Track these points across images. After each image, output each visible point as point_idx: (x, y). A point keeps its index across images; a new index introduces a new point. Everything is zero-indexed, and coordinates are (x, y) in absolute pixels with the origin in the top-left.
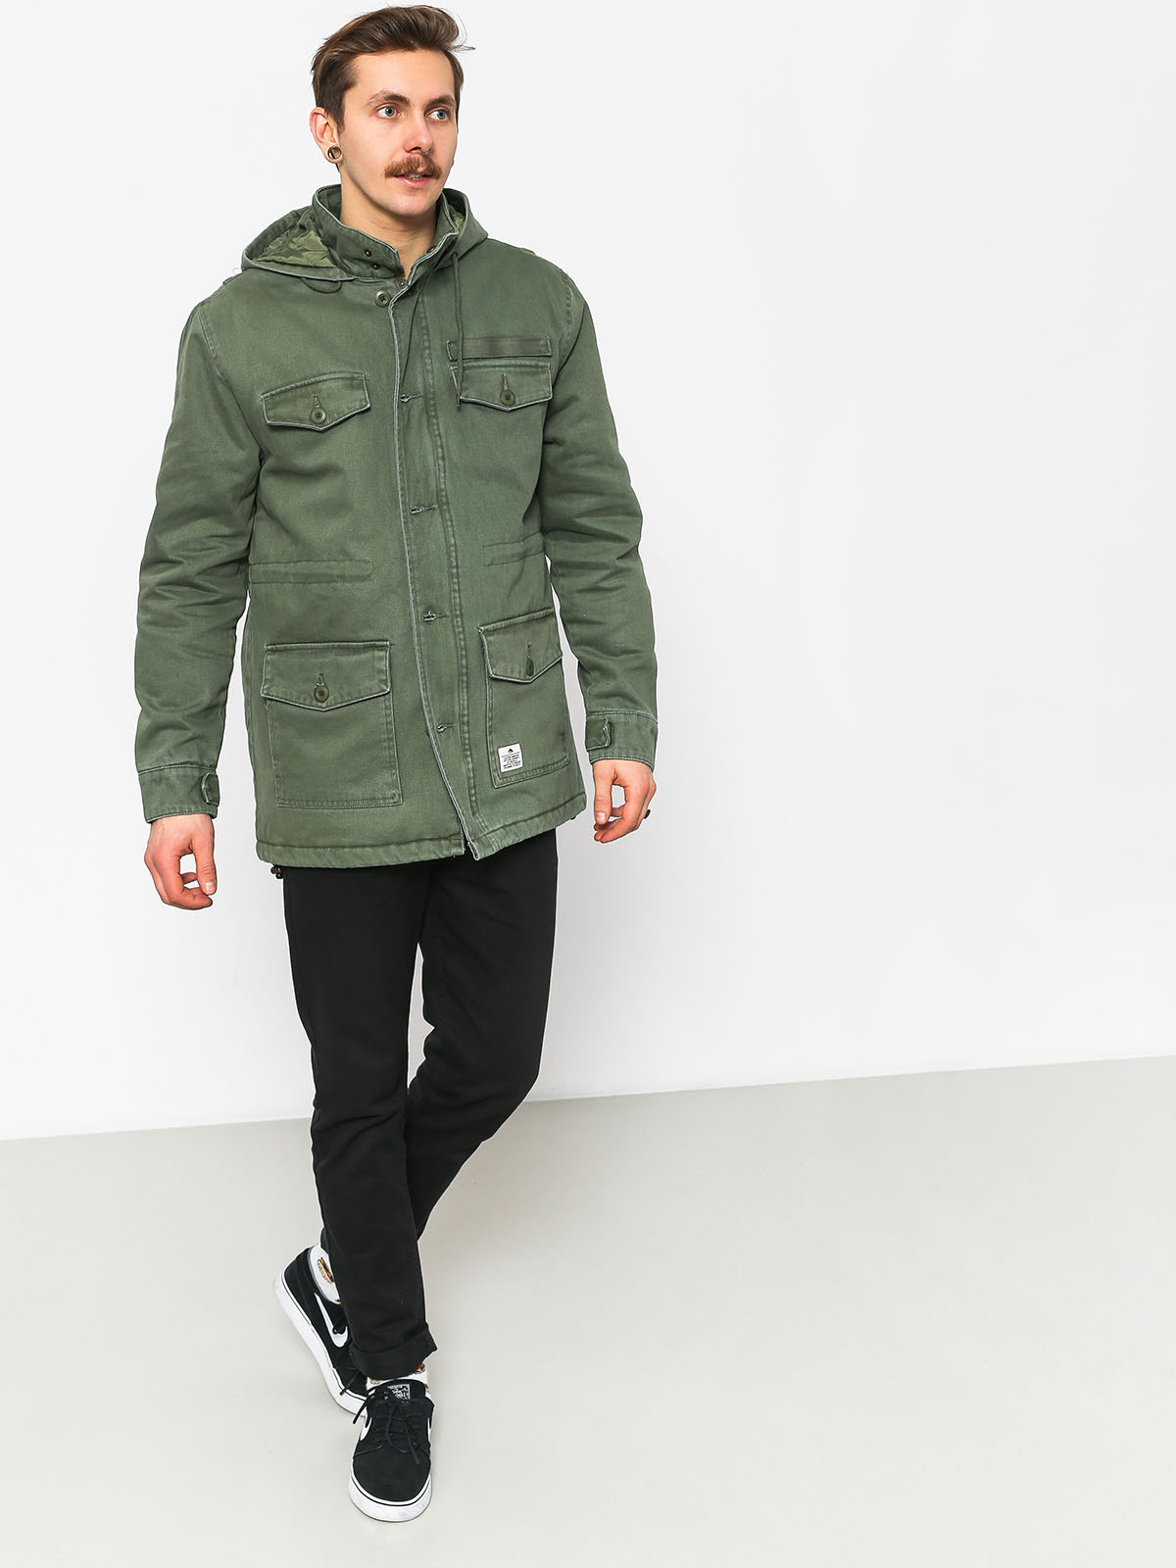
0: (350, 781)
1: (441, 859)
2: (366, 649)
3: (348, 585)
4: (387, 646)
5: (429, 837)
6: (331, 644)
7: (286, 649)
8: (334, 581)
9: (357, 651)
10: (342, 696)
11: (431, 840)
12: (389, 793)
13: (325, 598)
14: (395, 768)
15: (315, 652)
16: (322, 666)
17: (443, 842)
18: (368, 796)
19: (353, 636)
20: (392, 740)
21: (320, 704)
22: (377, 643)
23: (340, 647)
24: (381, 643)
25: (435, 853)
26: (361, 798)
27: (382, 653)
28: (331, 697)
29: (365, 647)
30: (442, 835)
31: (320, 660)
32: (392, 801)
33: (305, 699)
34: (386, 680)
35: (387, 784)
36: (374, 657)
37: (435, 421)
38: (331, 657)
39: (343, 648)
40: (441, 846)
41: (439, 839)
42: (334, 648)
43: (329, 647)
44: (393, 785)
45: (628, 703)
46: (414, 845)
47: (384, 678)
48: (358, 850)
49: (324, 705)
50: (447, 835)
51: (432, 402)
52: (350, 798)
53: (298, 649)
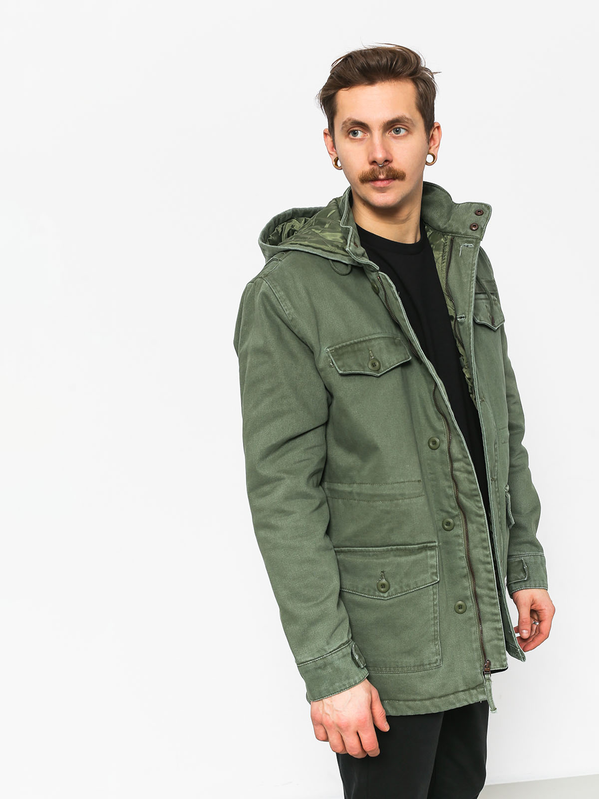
0: (405, 652)
1: (470, 705)
2: (421, 550)
3: (407, 501)
4: (435, 546)
5: (462, 689)
6: (389, 548)
7: (350, 551)
8: (398, 499)
9: (412, 552)
10: (401, 587)
11: (463, 691)
12: (434, 660)
13: (388, 512)
14: (437, 640)
15: (375, 555)
16: (383, 565)
17: (472, 691)
18: (419, 663)
19: (409, 540)
20: (437, 618)
21: (382, 594)
22: (429, 545)
23: (397, 549)
24: (432, 544)
25: (466, 700)
26: (412, 665)
27: (433, 553)
28: (392, 589)
29: (419, 549)
30: (471, 687)
31: (382, 561)
32: (435, 665)
33: (369, 591)
34: (437, 572)
35: (433, 653)
36: (427, 556)
38: (391, 559)
39: (401, 550)
40: (471, 695)
41: (468, 689)
42: (392, 550)
43: (388, 550)
44: (437, 654)
45: (534, 548)
46: (452, 696)
47: (435, 571)
48: (410, 703)
49: (386, 595)
50: (474, 685)
52: (404, 665)
53: (361, 551)
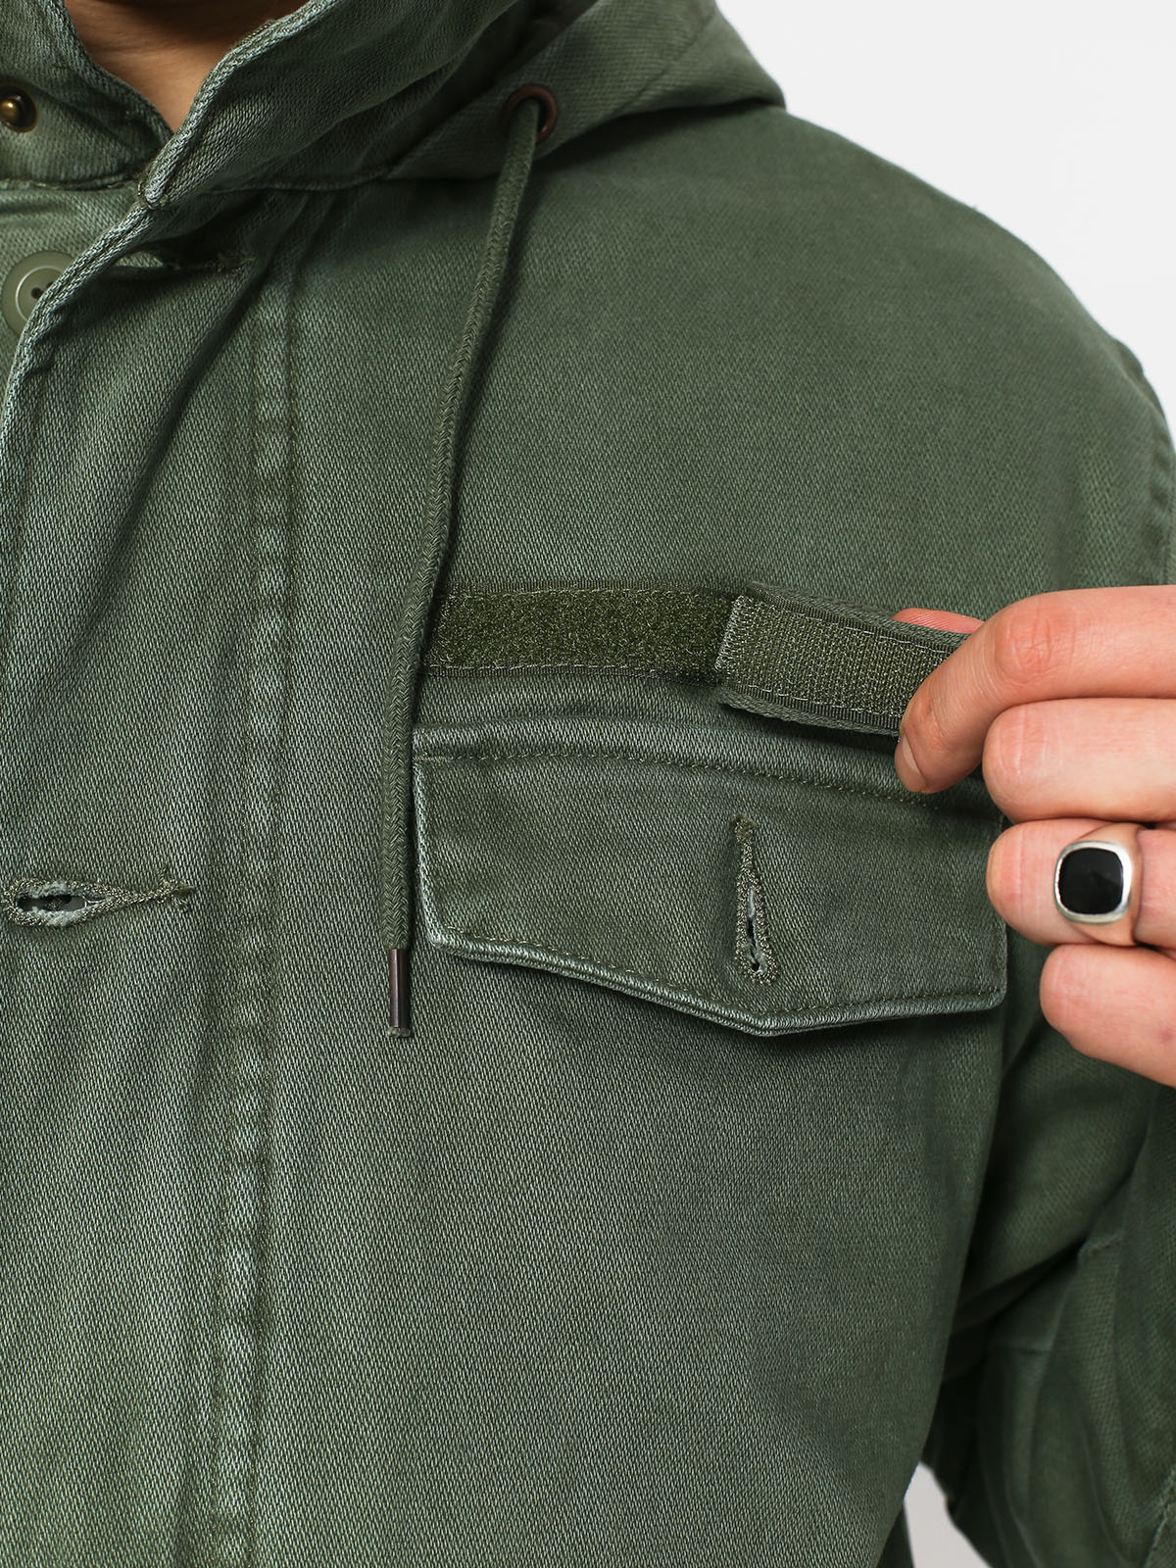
37: (249, 1066)
51: (253, 942)
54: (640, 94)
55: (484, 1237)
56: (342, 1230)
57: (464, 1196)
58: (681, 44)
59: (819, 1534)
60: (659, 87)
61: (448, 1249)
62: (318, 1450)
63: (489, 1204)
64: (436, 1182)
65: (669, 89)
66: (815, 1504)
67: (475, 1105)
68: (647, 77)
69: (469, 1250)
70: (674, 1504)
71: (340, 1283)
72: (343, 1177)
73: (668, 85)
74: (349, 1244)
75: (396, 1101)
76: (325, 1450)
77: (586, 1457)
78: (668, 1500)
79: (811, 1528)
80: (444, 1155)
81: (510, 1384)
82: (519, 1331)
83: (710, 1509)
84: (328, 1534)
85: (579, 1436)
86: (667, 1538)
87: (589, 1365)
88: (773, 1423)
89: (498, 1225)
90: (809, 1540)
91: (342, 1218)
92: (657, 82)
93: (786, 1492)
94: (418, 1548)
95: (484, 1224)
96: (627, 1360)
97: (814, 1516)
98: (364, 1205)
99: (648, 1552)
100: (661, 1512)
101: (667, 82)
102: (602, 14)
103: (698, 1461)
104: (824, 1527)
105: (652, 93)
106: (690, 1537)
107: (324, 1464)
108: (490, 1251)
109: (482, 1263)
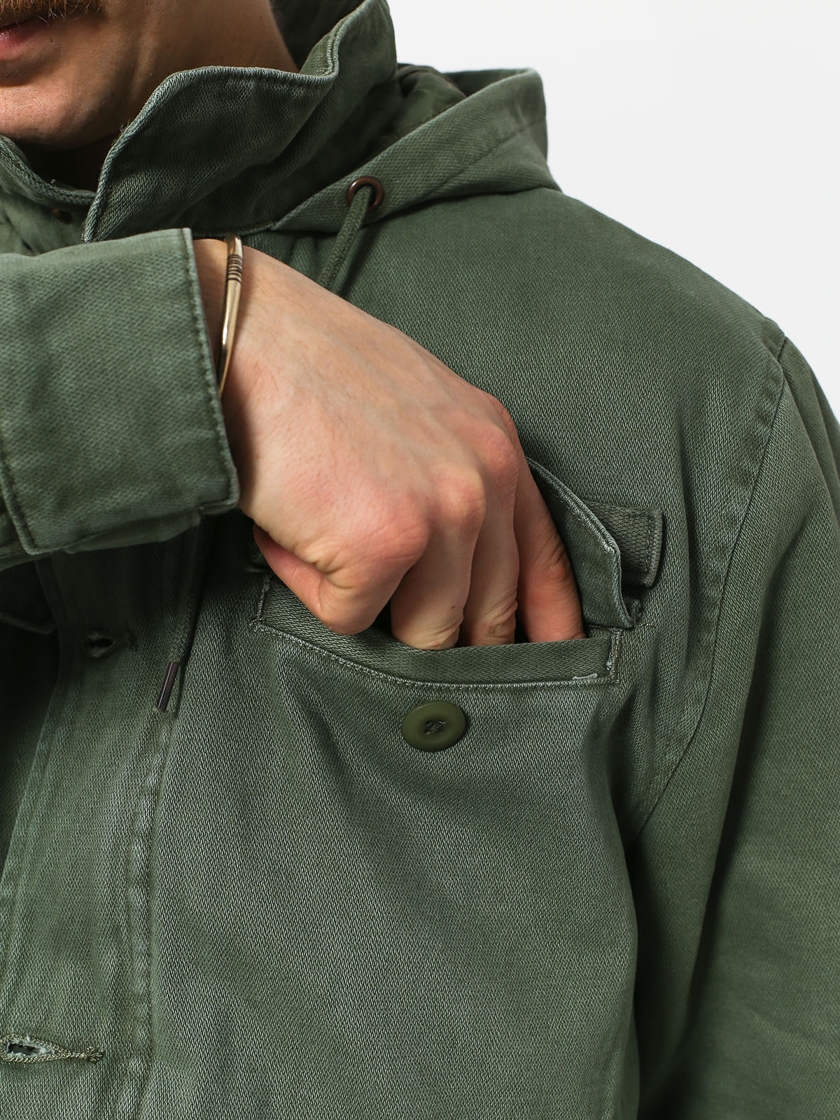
54: (442, 185)
55: (278, 849)
56: (193, 838)
57: (267, 824)
58: (477, 155)
59: (493, 1045)
60: (456, 182)
61: (256, 854)
62: (178, 962)
63: (282, 829)
64: (251, 814)
65: (464, 182)
66: (490, 1026)
67: (277, 770)
68: (447, 175)
69: (269, 856)
70: (400, 1020)
71: (190, 869)
72: (196, 807)
73: (463, 180)
74: (196, 847)
75: (230, 764)
76: (182, 962)
77: (343, 988)
78: (397, 1018)
79: (488, 1041)
80: (257, 799)
81: (293, 939)
82: (299, 907)
83: (423, 1025)
84: (184, 1010)
85: (338, 975)
86: (395, 1041)
87: (343, 930)
88: (460, 971)
89: (287, 842)
90: (487, 1049)
91: (194, 830)
92: (456, 178)
93: (470, 1016)
94: (237, 1022)
95: (279, 841)
96: (367, 928)
97: (489, 1033)
98: (207, 825)
99: (383, 1049)
100: (392, 1025)
101: (463, 179)
102: (421, 134)
103: (415, 994)
104: (496, 1041)
105: (450, 185)
106: (410, 1041)
107: (182, 970)
108: (282, 857)
109: (277, 864)
